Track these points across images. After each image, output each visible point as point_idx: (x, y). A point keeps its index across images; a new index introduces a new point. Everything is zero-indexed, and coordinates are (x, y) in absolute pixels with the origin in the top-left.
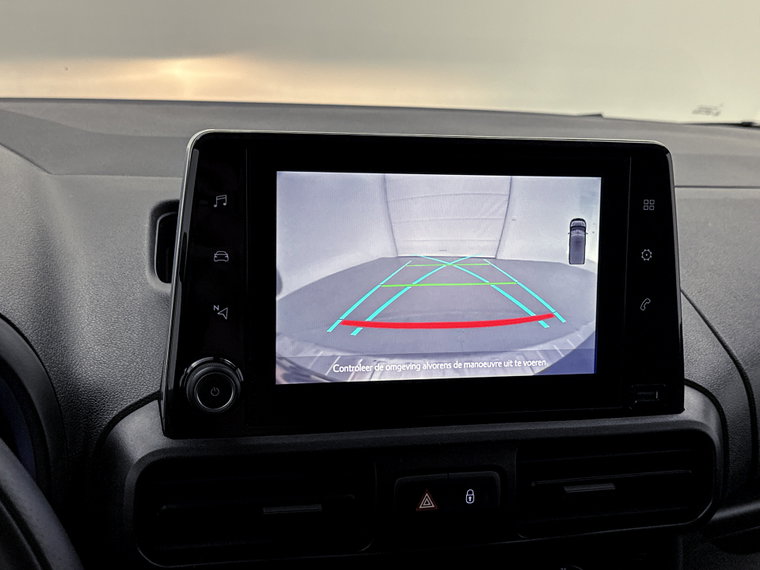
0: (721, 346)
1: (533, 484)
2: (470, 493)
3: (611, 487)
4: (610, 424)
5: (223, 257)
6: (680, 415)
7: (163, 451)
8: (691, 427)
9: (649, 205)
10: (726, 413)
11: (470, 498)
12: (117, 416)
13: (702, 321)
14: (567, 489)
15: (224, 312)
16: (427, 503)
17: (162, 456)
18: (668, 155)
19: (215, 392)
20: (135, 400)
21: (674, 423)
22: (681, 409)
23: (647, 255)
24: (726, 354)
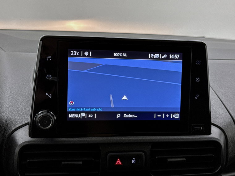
0: (228, 113)
1: (157, 157)
2: (134, 159)
3: (184, 159)
4: (184, 138)
5: (50, 77)
6: (210, 135)
7: (28, 142)
8: (213, 140)
9: (198, 62)
10: (227, 135)
11: (134, 161)
12: (14, 130)
13: (222, 104)
14: (169, 160)
15: (50, 96)
16: (119, 162)
17: (28, 143)
18: (205, 46)
19: (45, 122)
20: (21, 125)
21: (207, 138)
22: (210, 133)
23: (198, 80)
24: (229, 115)
